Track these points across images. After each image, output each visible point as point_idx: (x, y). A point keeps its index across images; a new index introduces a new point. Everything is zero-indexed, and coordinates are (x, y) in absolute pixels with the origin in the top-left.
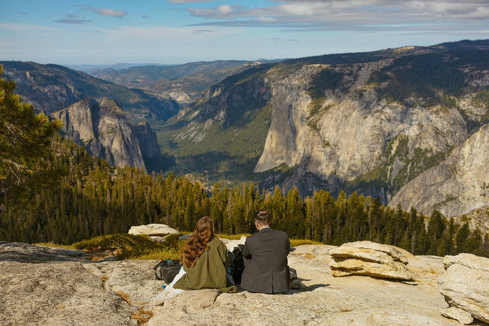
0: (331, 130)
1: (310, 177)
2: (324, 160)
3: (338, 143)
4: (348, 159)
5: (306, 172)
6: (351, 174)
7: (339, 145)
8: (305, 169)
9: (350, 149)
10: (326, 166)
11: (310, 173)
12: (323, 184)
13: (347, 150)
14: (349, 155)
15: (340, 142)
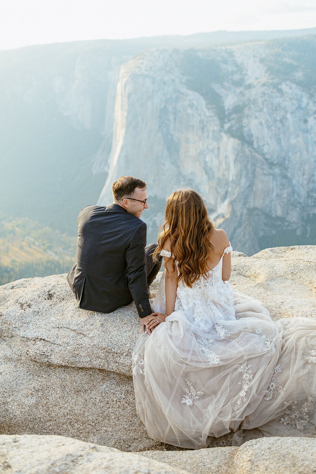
0: (270, 142)
1: (258, 215)
2: (273, 188)
3: (285, 160)
4: (305, 182)
5: (248, 209)
6: (313, 204)
7: (287, 162)
8: (245, 203)
9: (307, 168)
10: (277, 196)
11: (255, 209)
12: (279, 223)
13: (302, 169)
14: (305, 177)
15: (287, 158)
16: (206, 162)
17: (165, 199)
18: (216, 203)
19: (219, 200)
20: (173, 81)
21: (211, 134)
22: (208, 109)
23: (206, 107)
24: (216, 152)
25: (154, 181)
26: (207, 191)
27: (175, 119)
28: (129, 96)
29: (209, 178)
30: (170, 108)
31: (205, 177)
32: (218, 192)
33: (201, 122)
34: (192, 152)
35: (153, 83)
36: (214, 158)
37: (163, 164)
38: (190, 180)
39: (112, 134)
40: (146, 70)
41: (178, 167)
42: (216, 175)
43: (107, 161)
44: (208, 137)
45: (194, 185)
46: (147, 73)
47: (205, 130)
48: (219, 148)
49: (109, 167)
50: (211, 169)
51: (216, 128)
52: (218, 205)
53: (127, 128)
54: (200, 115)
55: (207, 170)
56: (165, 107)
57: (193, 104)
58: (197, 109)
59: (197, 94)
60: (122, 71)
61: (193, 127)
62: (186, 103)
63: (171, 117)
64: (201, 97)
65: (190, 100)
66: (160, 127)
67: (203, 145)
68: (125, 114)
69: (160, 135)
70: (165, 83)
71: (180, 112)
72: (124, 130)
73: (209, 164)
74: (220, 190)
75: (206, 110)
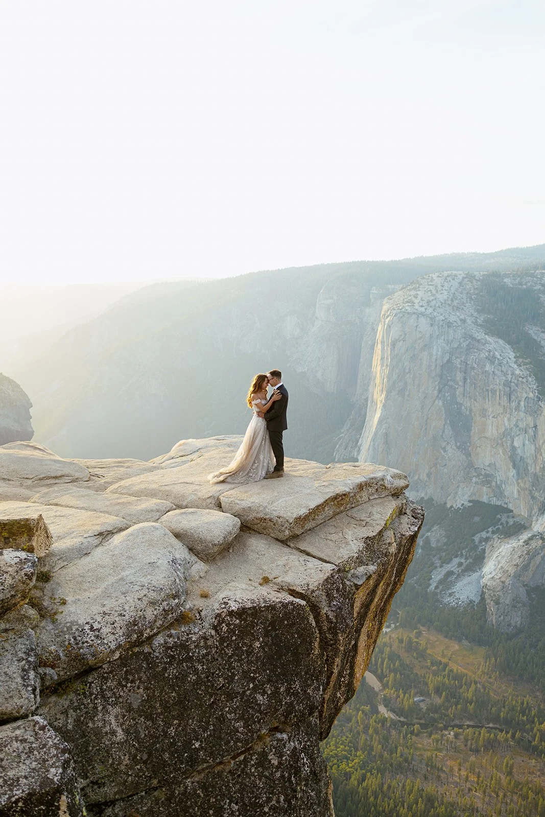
16: (514, 448)
17: (445, 503)
18: (530, 516)
19: (536, 509)
20: (464, 321)
21: (522, 403)
22: (519, 366)
23: (515, 363)
24: (531, 432)
25: (428, 475)
26: (516, 495)
27: (465, 379)
28: (394, 344)
29: (518, 474)
30: (457, 362)
31: (513, 472)
32: (533, 498)
33: (507, 384)
34: (492, 431)
35: (432, 325)
36: (527, 442)
37: (444, 449)
38: (487, 475)
39: (366, 400)
40: (422, 306)
41: (468, 455)
42: (531, 469)
43: (358, 441)
44: (517, 408)
45: (494, 484)
46: (423, 309)
47: (513, 397)
48: (536, 427)
49: (359, 451)
50: (522, 459)
51: (531, 395)
52: (534, 518)
53: (389, 392)
54: (505, 374)
55: (516, 461)
56: (449, 361)
57: (494, 357)
58: (500, 364)
59: (501, 342)
60: (385, 307)
61: (494, 392)
62: (484, 355)
63: (459, 376)
64: (508, 346)
65: (490, 351)
66: (440, 391)
67: (509, 420)
68: (387, 371)
69: (441, 403)
70: (449, 325)
71: (473, 368)
72: (383, 396)
73: (519, 451)
74: (537, 494)
75: (516, 366)
